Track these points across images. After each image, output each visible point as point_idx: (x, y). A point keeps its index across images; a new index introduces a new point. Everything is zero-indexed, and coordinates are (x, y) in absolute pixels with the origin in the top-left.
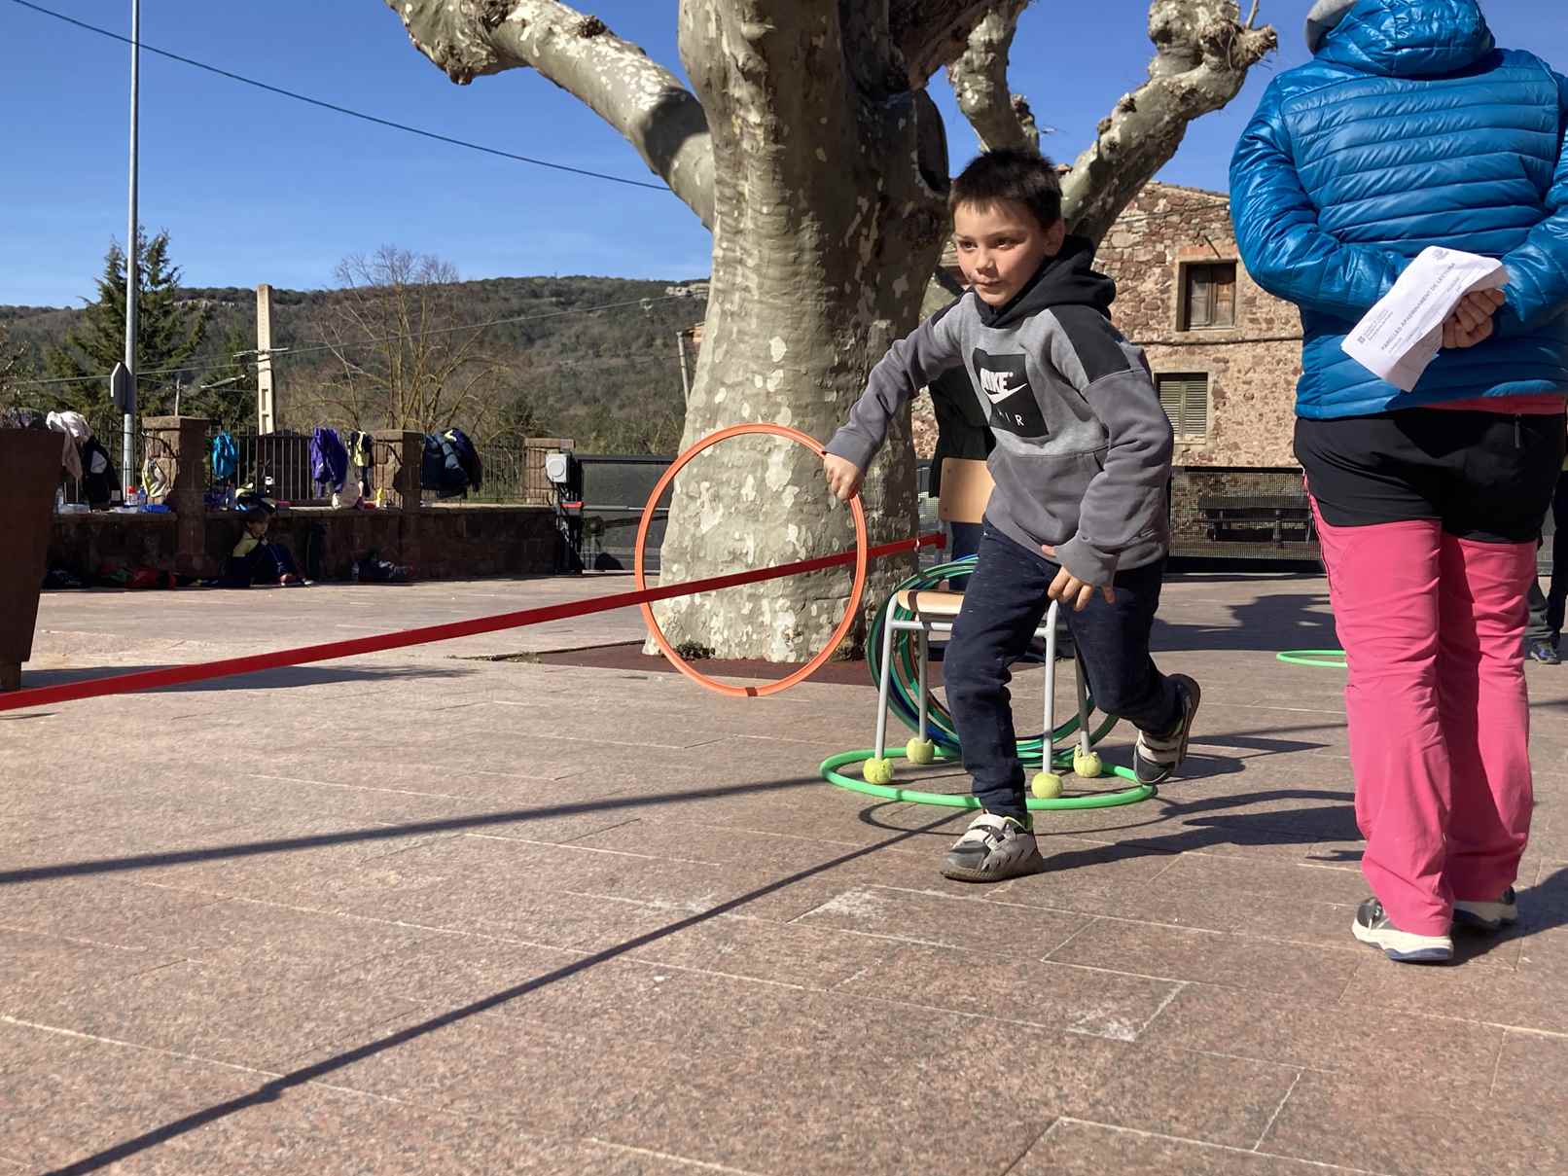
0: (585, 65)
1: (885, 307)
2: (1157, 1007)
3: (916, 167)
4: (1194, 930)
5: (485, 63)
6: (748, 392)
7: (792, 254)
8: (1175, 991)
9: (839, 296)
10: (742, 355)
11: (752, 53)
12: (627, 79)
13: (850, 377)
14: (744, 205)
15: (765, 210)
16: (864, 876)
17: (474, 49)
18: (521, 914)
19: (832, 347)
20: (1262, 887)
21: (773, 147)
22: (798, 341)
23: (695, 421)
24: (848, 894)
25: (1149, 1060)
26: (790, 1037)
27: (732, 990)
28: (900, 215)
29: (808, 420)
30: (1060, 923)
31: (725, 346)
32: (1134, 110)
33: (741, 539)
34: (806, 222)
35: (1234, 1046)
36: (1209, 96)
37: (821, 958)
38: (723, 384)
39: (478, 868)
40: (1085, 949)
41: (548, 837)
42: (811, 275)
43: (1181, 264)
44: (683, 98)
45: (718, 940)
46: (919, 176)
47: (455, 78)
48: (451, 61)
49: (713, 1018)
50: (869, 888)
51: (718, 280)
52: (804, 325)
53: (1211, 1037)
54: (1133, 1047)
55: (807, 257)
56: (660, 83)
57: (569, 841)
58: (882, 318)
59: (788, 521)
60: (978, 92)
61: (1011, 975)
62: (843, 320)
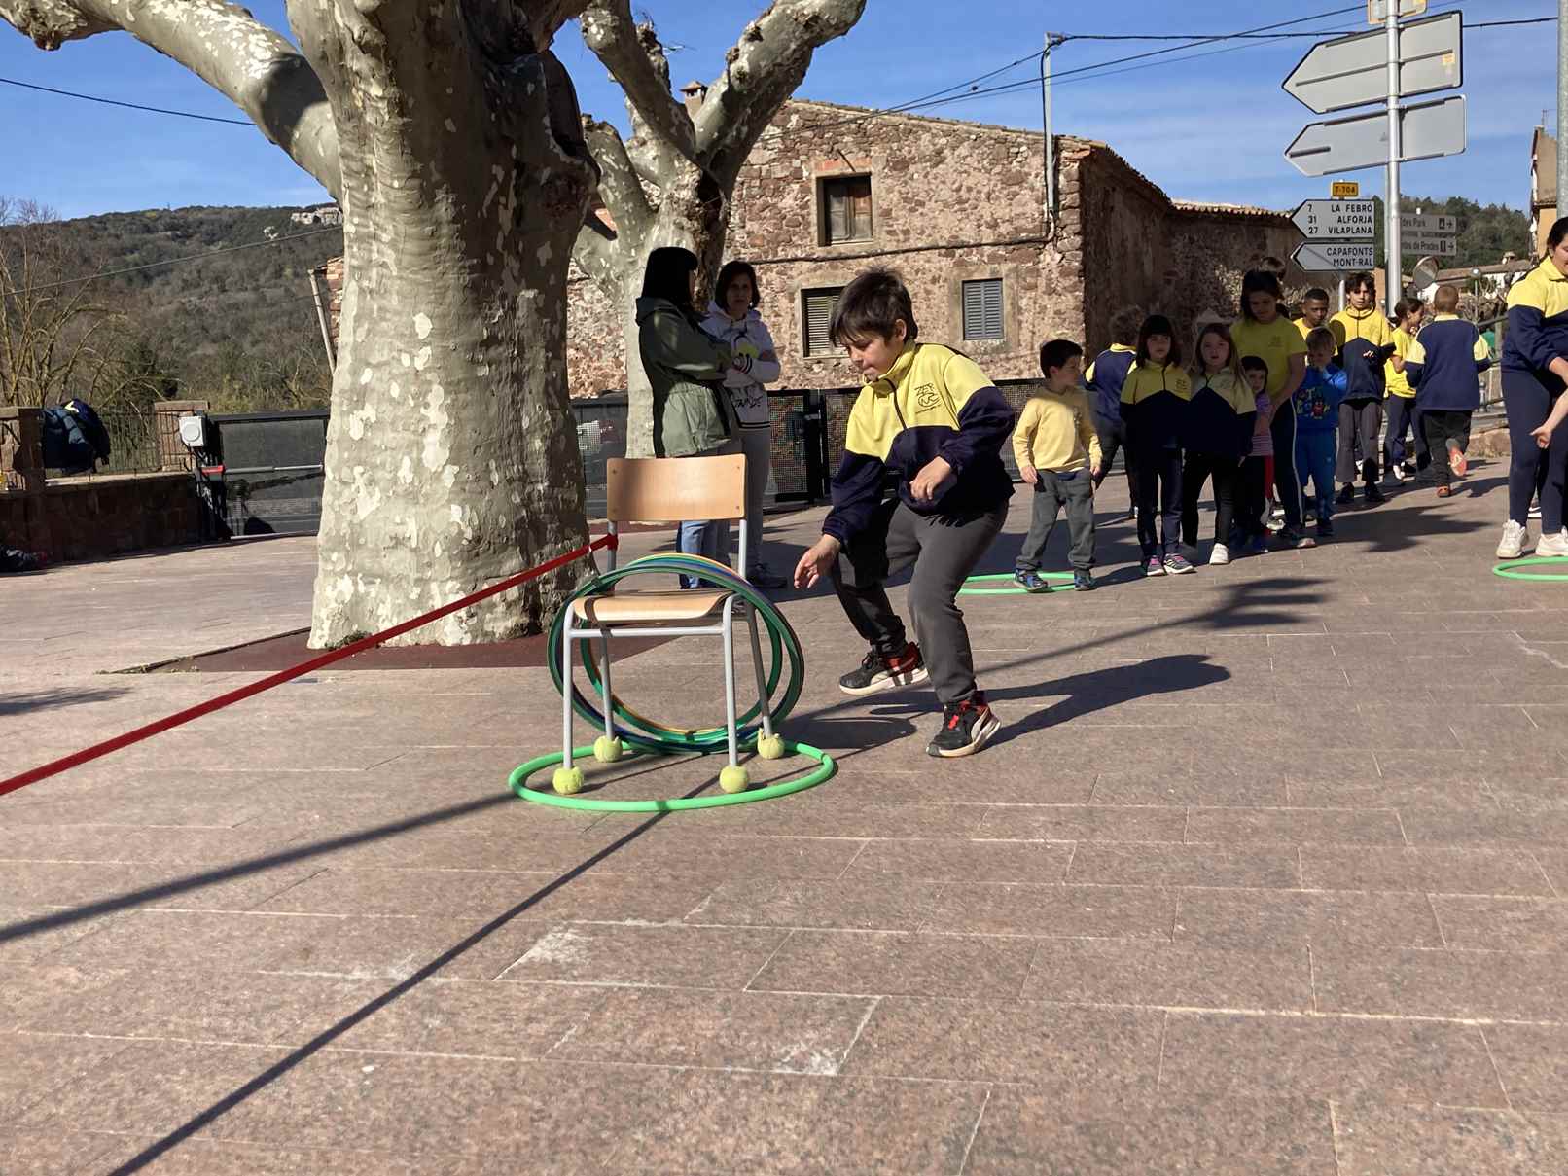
0: (187, 30)
1: (531, 275)
2: (855, 1030)
3: (549, 132)
4: (883, 933)
5: (74, 27)
6: (395, 371)
7: (428, 229)
8: (871, 1009)
9: (483, 266)
10: (384, 333)
11: (368, 25)
12: (234, 44)
13: (501, 349)
14: (373, 179)
15: (396, 184)
16: (564, 911)
17: (60, 12)
18: (217, 1007)
19: (480, 321)
20: (941, 873)
21: (400, 121)
22: (444, 316)
23: (341, 404)
24: (549, 937)
25: (851, 1096)
26: (507, 1122)
27: (443, 1072)
28: (538, 182)
29: (462, 396)
30: (758, 942)
31: (366, 326)
32: (761, 39)
33: (402, 524)
34: (440, 195)
35: (930, 1067)
36: (833, 23)
37: (529, 1020)
38: (368, 364)
39: (163, 952)
40: (784, 972)
41: (232, 903)
42: (451, 248)
43: (818, 179)
44: (297, 63)
45: (423, 1012)
46: (553, 141)
47: (41, 43)
48: (33, 25)
49: (428, 1111)
50: (570, 925)
51: (353, 256)
52: (448, 300)
53: (907, 1060)
54: (836, 1082)
55: (445, 230)
56: (270, 48)
57: (256, 906)
58: (528, 288)
59: (450, 502)
60: (603, 26)
61: (717, 1013)
62: (490, 292)
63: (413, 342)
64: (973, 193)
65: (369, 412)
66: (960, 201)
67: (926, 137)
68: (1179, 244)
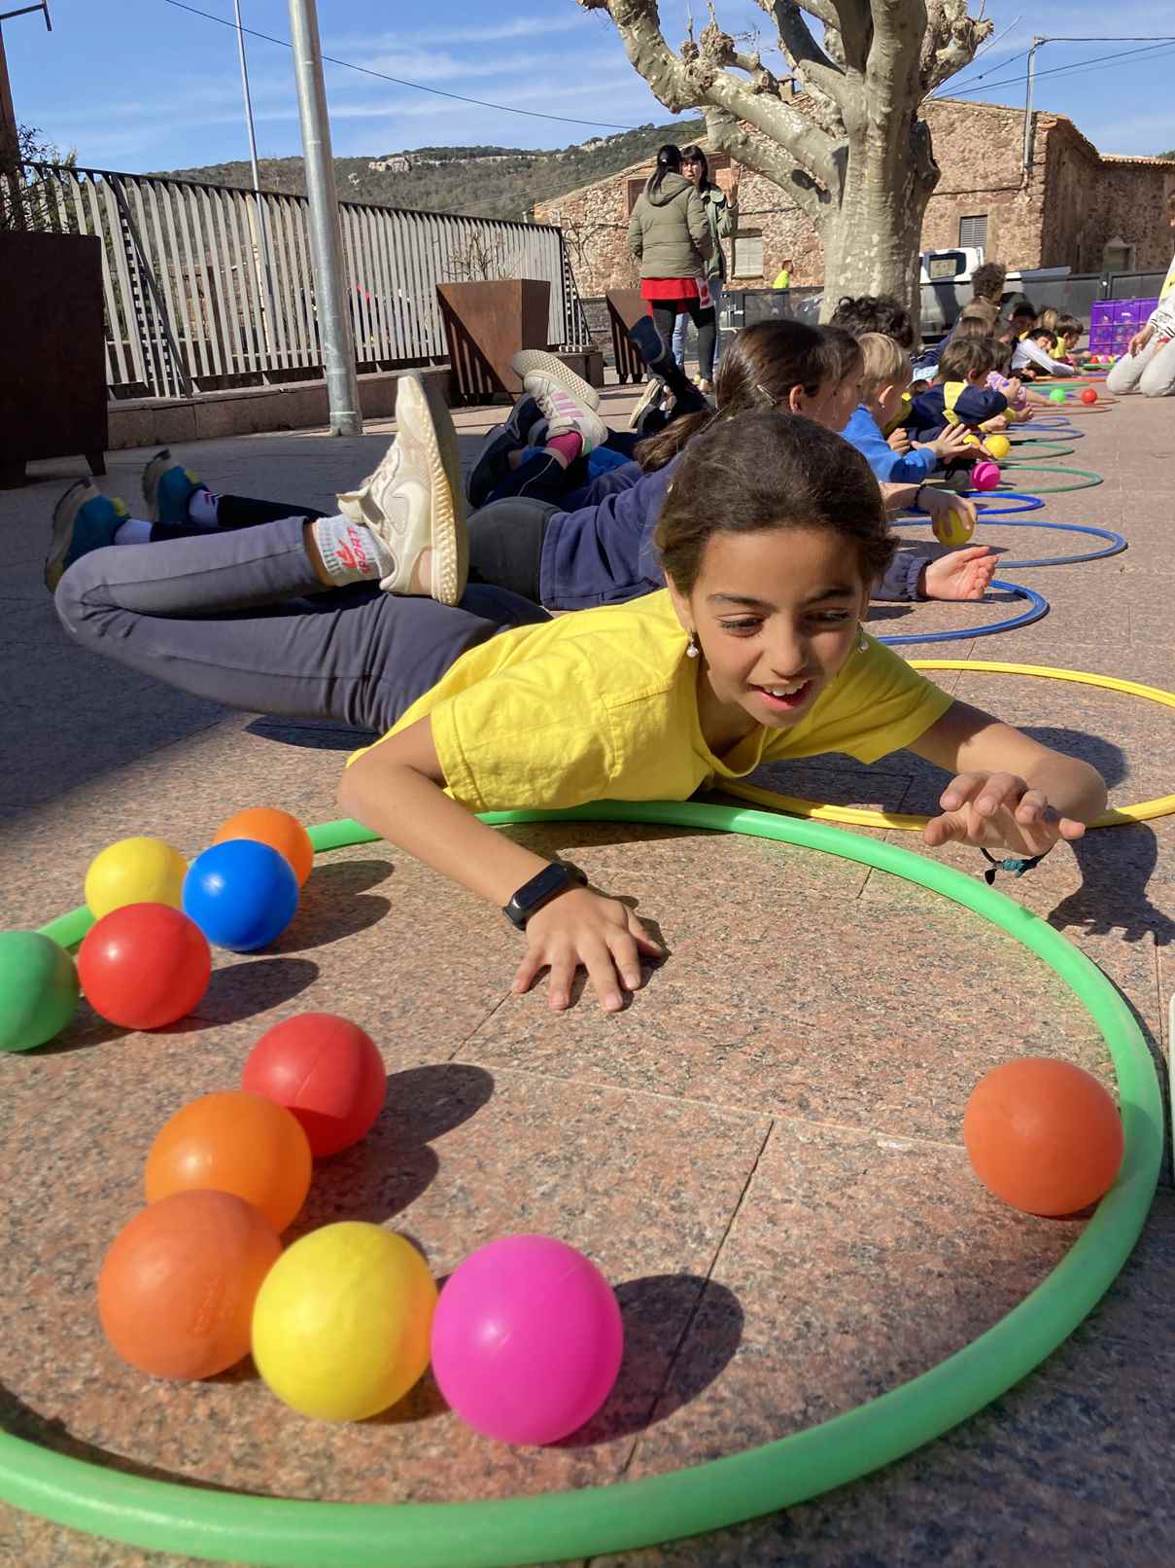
10: (858, 242)
19: (896, 237)
28: (921, 178)
63: (870, 246)
64: (973, 154)
65: (849, 275)
66: (964, 160)
67: (944, 113)
68: (1101, 187)
